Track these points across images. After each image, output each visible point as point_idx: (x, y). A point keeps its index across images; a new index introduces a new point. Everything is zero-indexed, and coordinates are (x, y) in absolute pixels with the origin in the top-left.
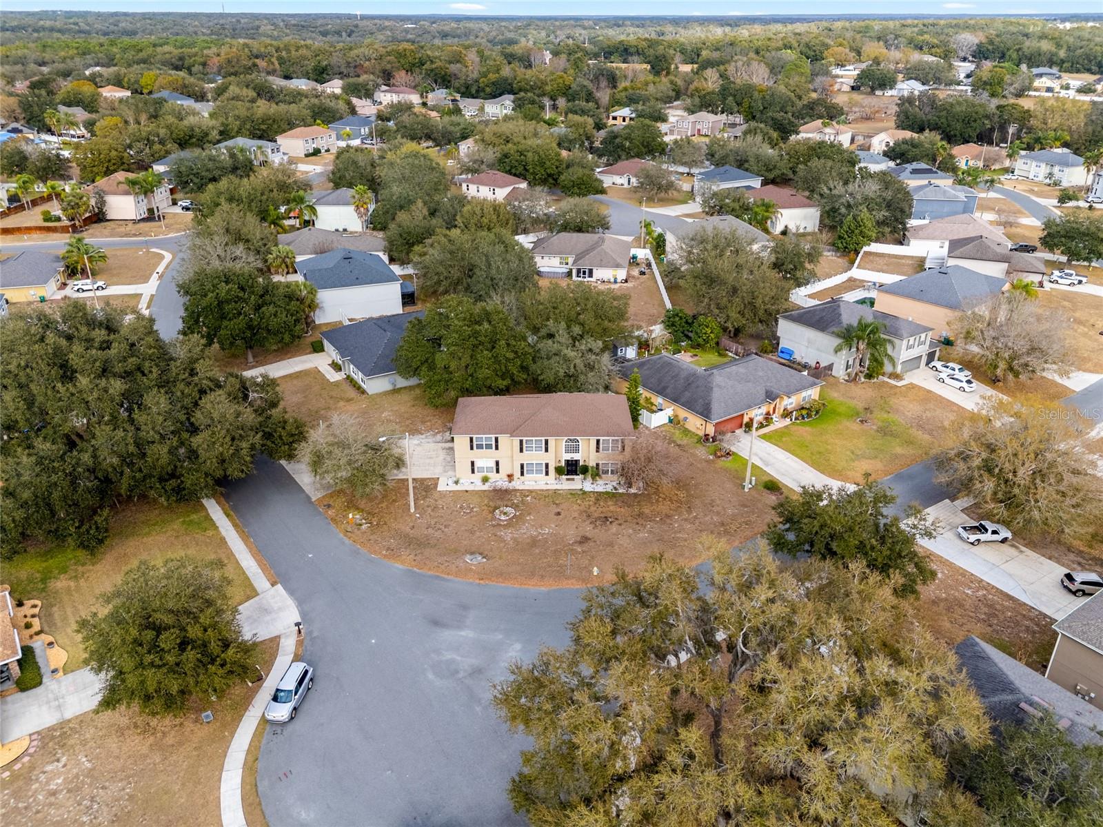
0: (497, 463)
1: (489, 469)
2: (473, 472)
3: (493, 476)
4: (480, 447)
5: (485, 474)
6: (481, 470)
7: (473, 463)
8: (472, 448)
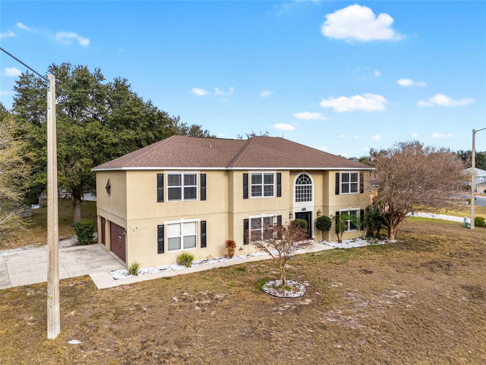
0: (204, 225)
1: (190, 241)
2: (161, 249)
3: (197, 252)
4: (175, 195)
5: (182, 251)
6: (177, 242)
7: (161, 231)
8: (160, 199)
